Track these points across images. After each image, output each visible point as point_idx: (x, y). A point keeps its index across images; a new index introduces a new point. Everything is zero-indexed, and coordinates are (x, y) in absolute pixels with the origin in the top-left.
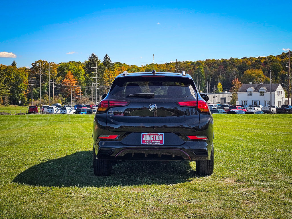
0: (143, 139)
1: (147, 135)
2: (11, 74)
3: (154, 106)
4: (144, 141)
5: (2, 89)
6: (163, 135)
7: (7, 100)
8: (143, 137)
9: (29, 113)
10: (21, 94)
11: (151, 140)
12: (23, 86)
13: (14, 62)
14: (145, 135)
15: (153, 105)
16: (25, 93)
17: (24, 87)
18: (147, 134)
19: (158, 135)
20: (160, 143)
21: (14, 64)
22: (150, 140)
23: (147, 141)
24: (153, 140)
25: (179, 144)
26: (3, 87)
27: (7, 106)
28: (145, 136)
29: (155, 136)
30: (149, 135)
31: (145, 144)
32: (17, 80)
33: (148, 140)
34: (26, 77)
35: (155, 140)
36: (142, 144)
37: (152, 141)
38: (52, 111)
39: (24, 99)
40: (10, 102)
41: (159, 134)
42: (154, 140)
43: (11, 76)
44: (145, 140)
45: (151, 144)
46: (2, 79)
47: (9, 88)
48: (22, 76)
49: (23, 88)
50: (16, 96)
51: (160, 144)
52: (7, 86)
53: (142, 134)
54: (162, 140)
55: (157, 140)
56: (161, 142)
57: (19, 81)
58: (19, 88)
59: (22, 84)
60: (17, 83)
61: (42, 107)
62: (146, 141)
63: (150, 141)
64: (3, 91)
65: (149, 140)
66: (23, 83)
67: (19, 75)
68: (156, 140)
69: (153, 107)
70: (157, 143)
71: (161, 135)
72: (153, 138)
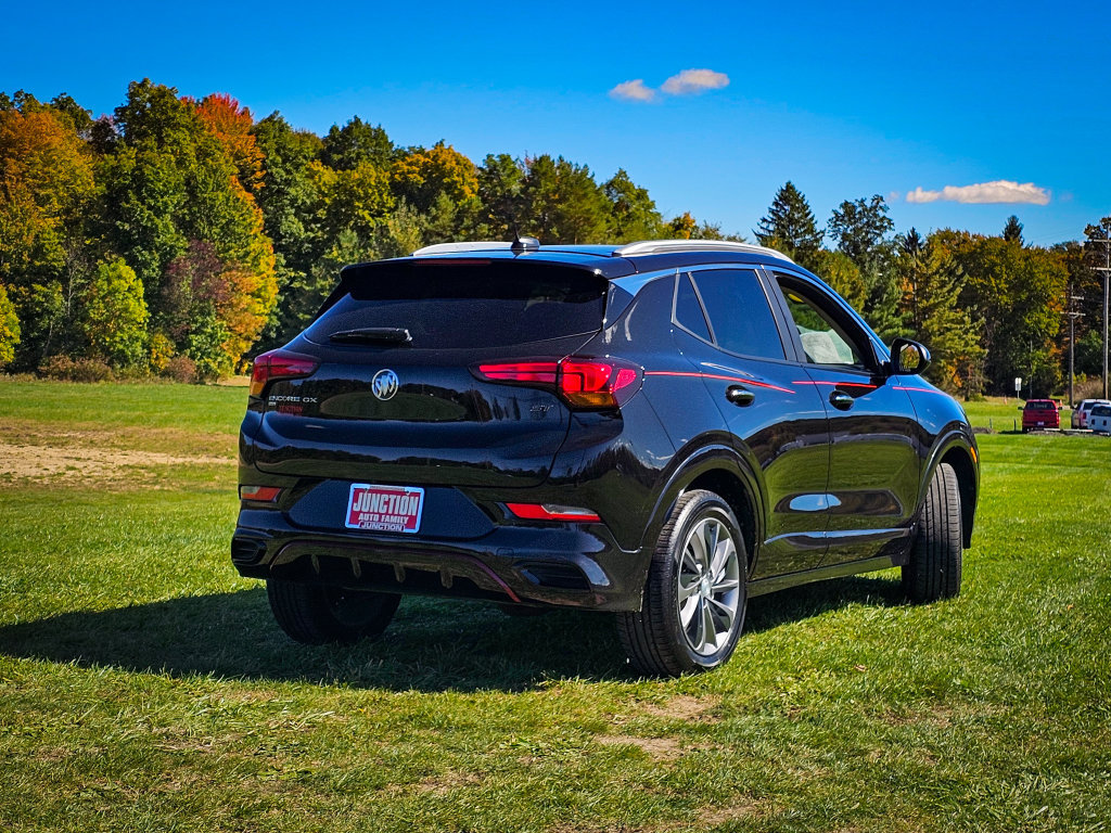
0: (355, 509)
1: (371, 491)
2: (997, 269)
3: (388, 378)
4: (355, 515)
5: (948, 330)
6: (418, 494)
7: (979, 378)
8: (355, 500)
9: (1024, 431)
10: (1040, 353)
11: (378, 513)
12: (1046, 320)
13: (1013, 220)
14: (363, 491)
15: (386, 373)
16: (1054, 350)
17: (1048, 325)
18: (368, 486)
19: (403, 494)
20: (408, 526)
21: (1013, 230)
22: (376, 511)
23: (367, 517)
24: (387, 514)
25: (473, 535)
26: (952, 321)
27: (975, 400)
28: (361, 494)
29: (393, 497)
30: (377, 492)
31: (357, 527)
32: (1023, 297)
33: (369, 512)
34: (1057, 284)
35: (393, 514)
36: (347, 525)
37: (381, 515)
38: (1105, 423)
39: (1049, 372)
40: (988, 386)
41: (407, 489)
42: (390, 512)
43: (997, 277)
44: (361, 512)
45: (377, 527)
46: (949, 292)
47: (974, 327)
48: (1041, 279)
49: (1047, 327)
50: (1015, 358)
51: (405, 531)
52: (966, 318)
53: (354, 486)
54: (414, 514)
55: (399, 515)
56: (412, 519)
57: (1029, 298)
58: (1027, 327)
59: (1042, 311)
60: (1022, 308)
61: (1078, 408)
62: (361, 517)
63: (377, 517)
64: (953, 340)
65: (374, 513)
66: (1046, 308)
67: (1032, 275)
68: (396, 513)
69: (385, 384)
70: (395, 524)
71: (414, 494)
72: (386, 506)
